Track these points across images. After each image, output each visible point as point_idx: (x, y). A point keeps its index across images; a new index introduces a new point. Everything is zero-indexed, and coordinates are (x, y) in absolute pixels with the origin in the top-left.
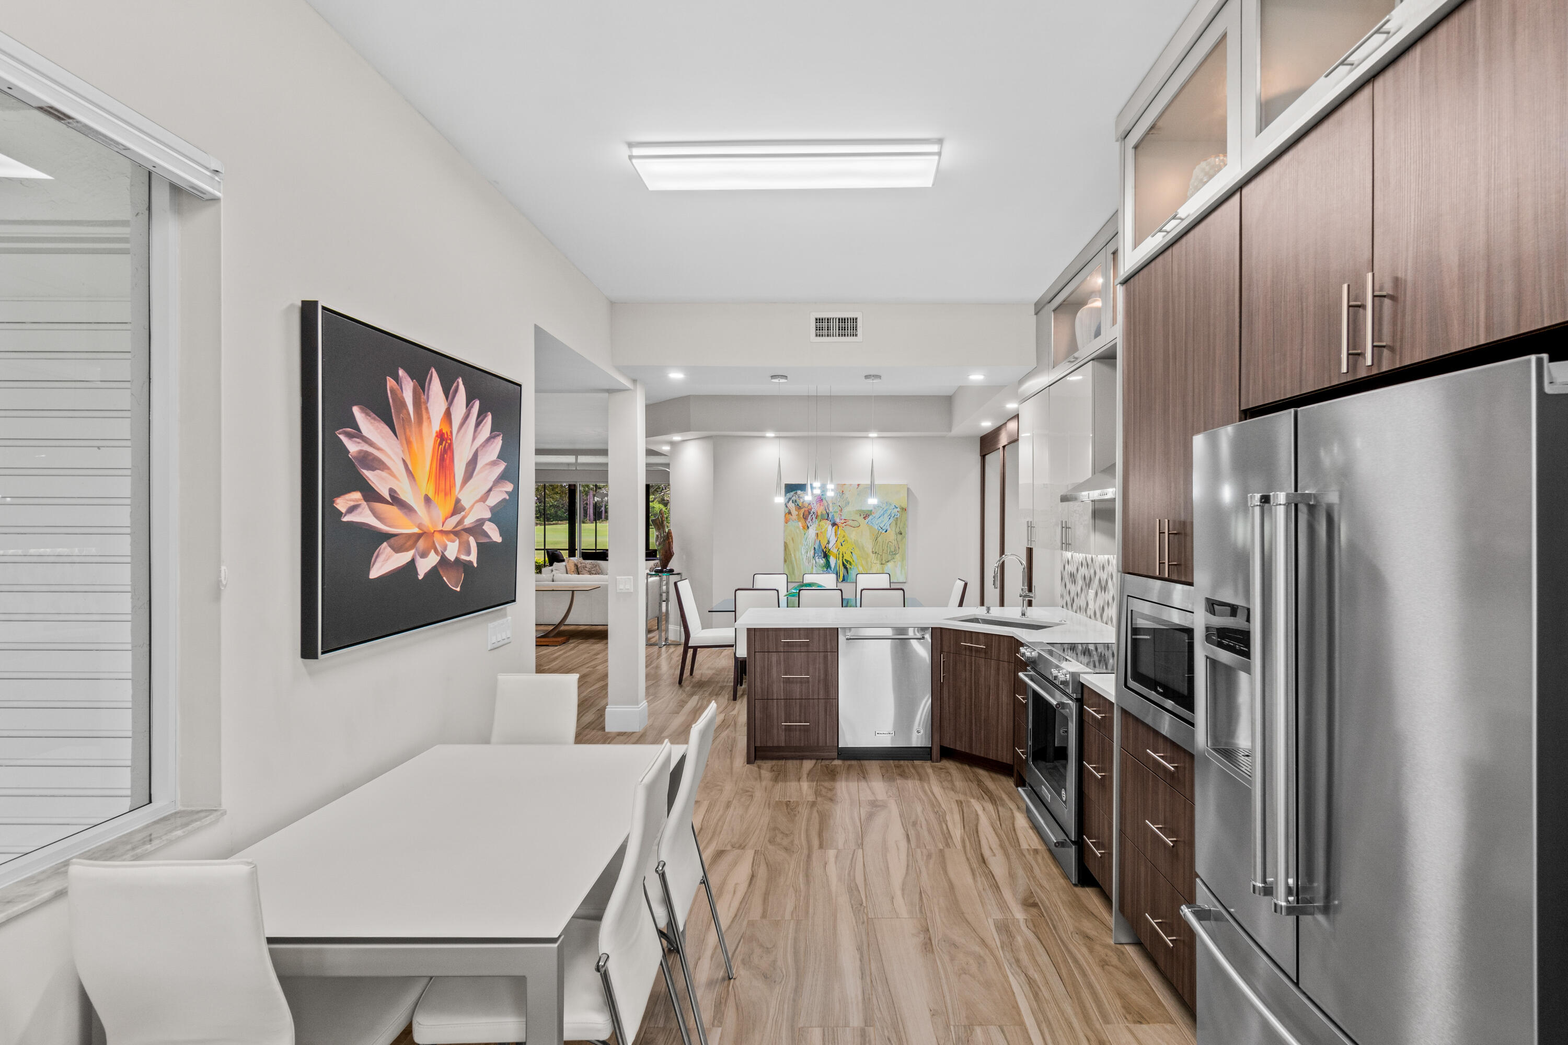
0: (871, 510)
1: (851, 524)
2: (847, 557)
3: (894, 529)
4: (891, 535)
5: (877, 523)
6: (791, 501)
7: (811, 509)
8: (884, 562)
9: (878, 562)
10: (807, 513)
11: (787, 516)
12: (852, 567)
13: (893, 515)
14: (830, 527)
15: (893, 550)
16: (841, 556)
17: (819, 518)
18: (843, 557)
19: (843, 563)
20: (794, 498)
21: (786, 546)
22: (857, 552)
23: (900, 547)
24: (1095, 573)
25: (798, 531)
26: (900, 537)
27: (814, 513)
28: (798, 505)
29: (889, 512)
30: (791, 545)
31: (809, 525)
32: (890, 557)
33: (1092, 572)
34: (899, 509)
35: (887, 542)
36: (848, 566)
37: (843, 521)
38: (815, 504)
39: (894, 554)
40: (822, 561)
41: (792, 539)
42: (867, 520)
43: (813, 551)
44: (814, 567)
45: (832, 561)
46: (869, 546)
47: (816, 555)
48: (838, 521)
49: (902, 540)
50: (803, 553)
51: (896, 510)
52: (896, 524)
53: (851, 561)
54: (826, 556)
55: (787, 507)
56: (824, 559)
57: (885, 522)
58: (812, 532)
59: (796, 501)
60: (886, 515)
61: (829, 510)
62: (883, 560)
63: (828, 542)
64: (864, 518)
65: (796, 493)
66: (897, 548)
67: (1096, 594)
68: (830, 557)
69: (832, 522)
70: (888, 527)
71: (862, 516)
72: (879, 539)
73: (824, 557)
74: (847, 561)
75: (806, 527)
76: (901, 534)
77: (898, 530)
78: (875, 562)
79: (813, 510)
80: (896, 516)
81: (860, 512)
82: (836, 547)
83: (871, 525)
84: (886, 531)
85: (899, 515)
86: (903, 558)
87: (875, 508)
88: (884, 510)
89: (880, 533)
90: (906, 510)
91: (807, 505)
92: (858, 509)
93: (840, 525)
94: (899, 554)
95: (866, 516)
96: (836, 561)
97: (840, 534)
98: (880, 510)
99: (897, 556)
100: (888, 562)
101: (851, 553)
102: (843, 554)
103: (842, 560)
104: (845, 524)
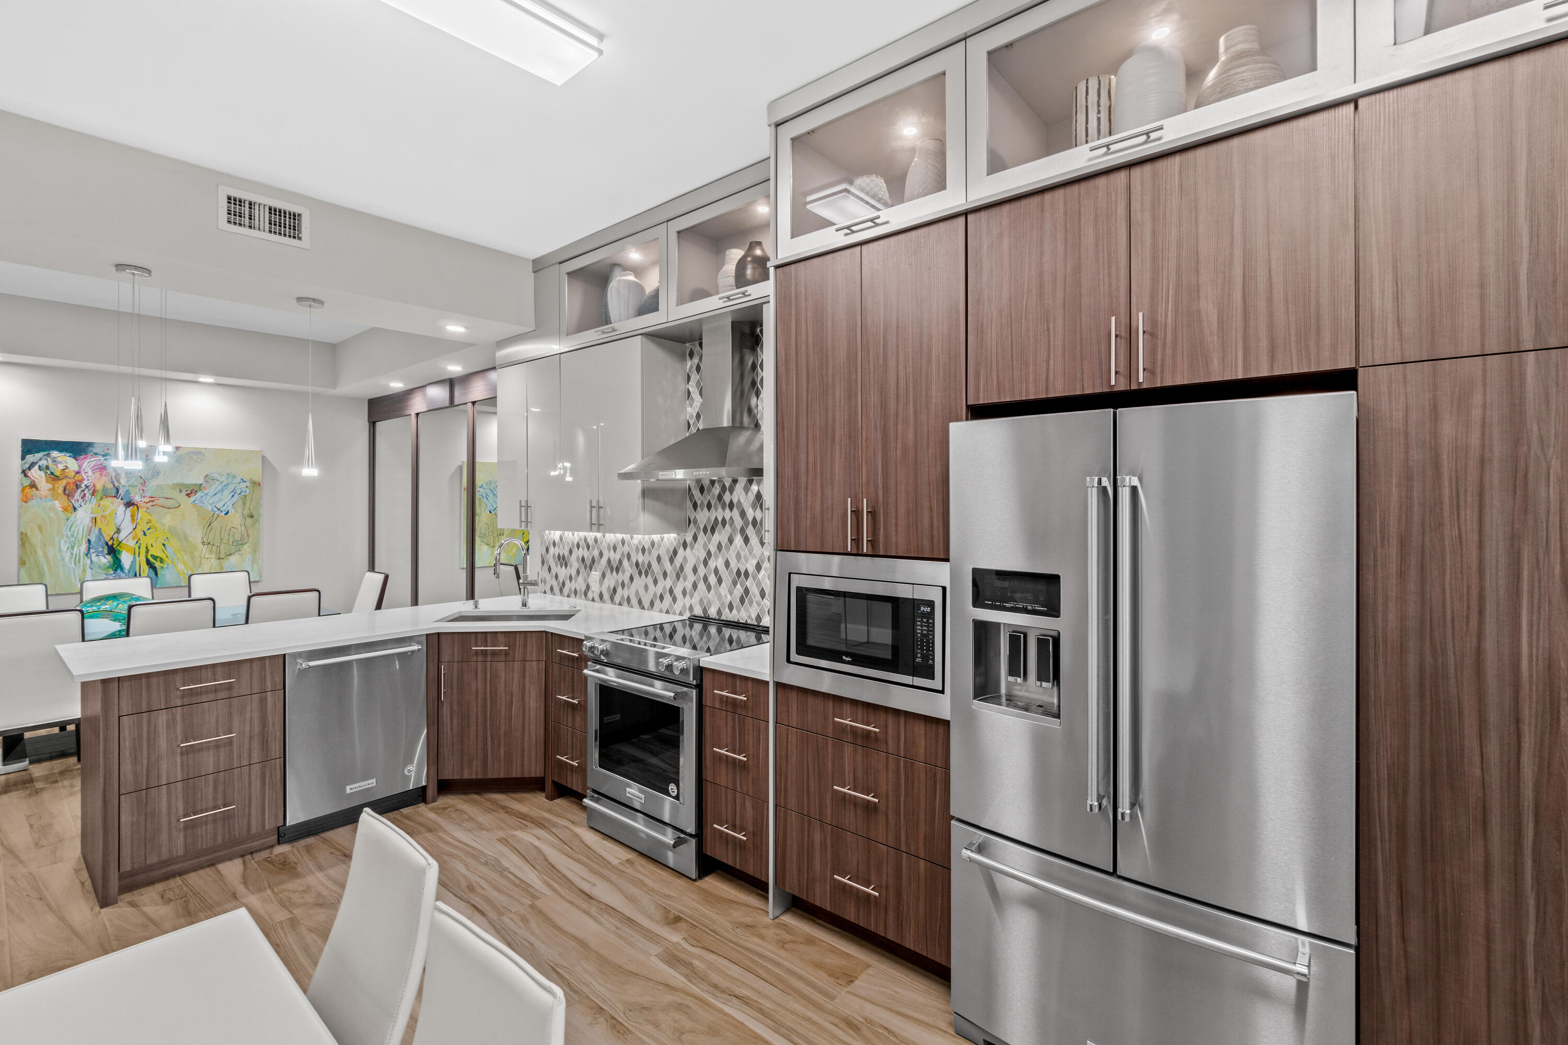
0: (201, 485)
1: (164, 504)
2: (156, 551)
3: (240, 510)
4: (236, 518)
5: (211, 501)
6: (36, 467)
7: (82, 481)
8: (222, 555)
9: (213, 556)
10: (72, 486)
11: (27, 490)
12: (165, 566)
13: (238, 492)
14: (122, 508)
15: (238, 537)
16: (143, 551)
17: (99, 495)
18: (147, 552)
19: (148, 560)
20: (43, 463)
21: (23, 539)
22: (173, 544)
23: (251, 535)
24: (601, 554)
25: (52, 514)
26: (249, 521)
27: (87, 487)
28: (52, 473)
29: (231, 487)
30: (36, 538)
31: (76, 505)
32: (233, 549)
33: (596, 553)
34: (248, 484)
35: (228, 528)
36: (157, 564)
37: (147, 500)
38: (90, 473)
39: (239, 544)
40: (106, 560)
41: (40, 527)
42: (192, 499)
43: (84, 547)
44: (88, 570)
45: (126, 559)
46: (196, 535)
47: (92, 551)
48: (137, 499)
49: (253, 525)
50: (64, 547)
51: (243, 485)
52: (244, 504)
53: (164, 557)
54: (112, 551)
55: (26, 476)
56: (109, 557)
57: (226, 501)
58: (83, 516)
59: (47, 468)
60: (226, 492)
61: (118, 481)
62: (223, 553)
63: (118, 531)
64: (188, 495)
65: (48, 455)
66: (246, 536)
67: (604, 575)
68: (120, 552)
69: (125, 501)
70: (230, 508)
71: (184, 493)
72: (215, 524)
73: (109, 553)
74: (155, 558)
75: (71, 509)
76: (252, 517)
77: (246, 512)
78: (207, 556)
79: (85, 482)
80: (243, 494)
81: (180, 487)
82: (134, 538)
83: (201, 504)
84: (227, 513)
85: (248, 492)
86: (255, 550)
87: (206, 481)
88: (223, 484)
89: (215, 516)
90: (260, 485)
91: (73, 474)
92: (175, 482)
93: (141, 504)
94: (248, 544)
95: (192, 493)
96: (134, 558)
97: (141, 518)
98: (216, 485)
99: (246, 547)
100: (229, 555)
101: (164, 545)
102: (147, 548)
103: (146, 556)
104: (151, 503)
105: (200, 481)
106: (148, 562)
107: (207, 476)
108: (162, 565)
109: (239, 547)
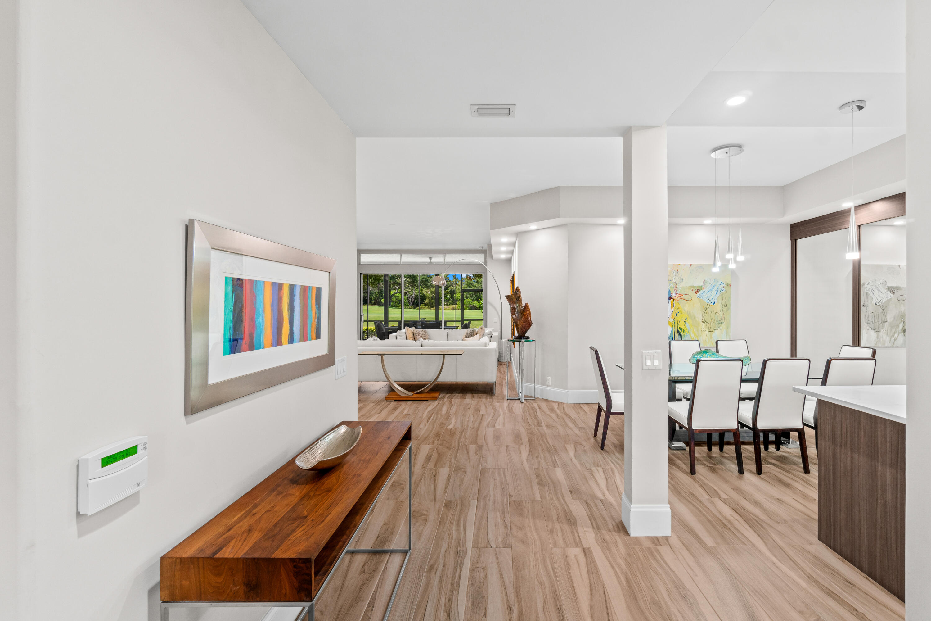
0: (702, 286)
1: (685, 298)
2: (681, 325)
4: (718, 307)
5: (706, 297)
8: (712, 330)
9: (707, 330)
12: (685, 334)
13: (720, 290)
15: (719, 319)
16: (676, 325)
18: (678, 326)
19: (678, 331)
22: (689, 321)
23: (726, 317)
26: (725, 308)
29: (716, 287)
32: (717, 326)
34: (724, 285)
35: (714, 313)
36: (682, 333)
37: (678, 295)
39: (720, 323)
42: (698, 295)
46: (699, 317)
49: (727, 311)
51: (722, 286)
52: (722, 298)
53: (685, 329)
57: (713, 296)
60: (714, 290)
62: (712, 327)
64: (696, 292)
66: (723, 318)
70: (715, 301)
71: (694, 291)
72: (708, 310)
74: (681, 329)
76: (726, 306)
77: (724, 303)
78: (704, 330)
80: (722, 291)
81: (692, 288)
82: (672, 318)
83: (702, 298)
84: (714, 304)
85: (724, 291)
86: (728, 327)
87: (704, 284)
88: (712, 286)
89: (708, 305)
90: (730, 285)
92: (690, 285)
93: (675, 298)
94: (724, 323)
95: (697, 291)
96: (672, 329)
97: (675, 306)
98: (709, 286)
99: (723, 325)
100: (715, 329)
101: (685, 322)
102: (678, 323)
103: (677, 328)
104: (679, 298)
105: (701, 284)
106: (678, 332)
107: (704, 281)
108: (684, 333)
109: (720, 324)
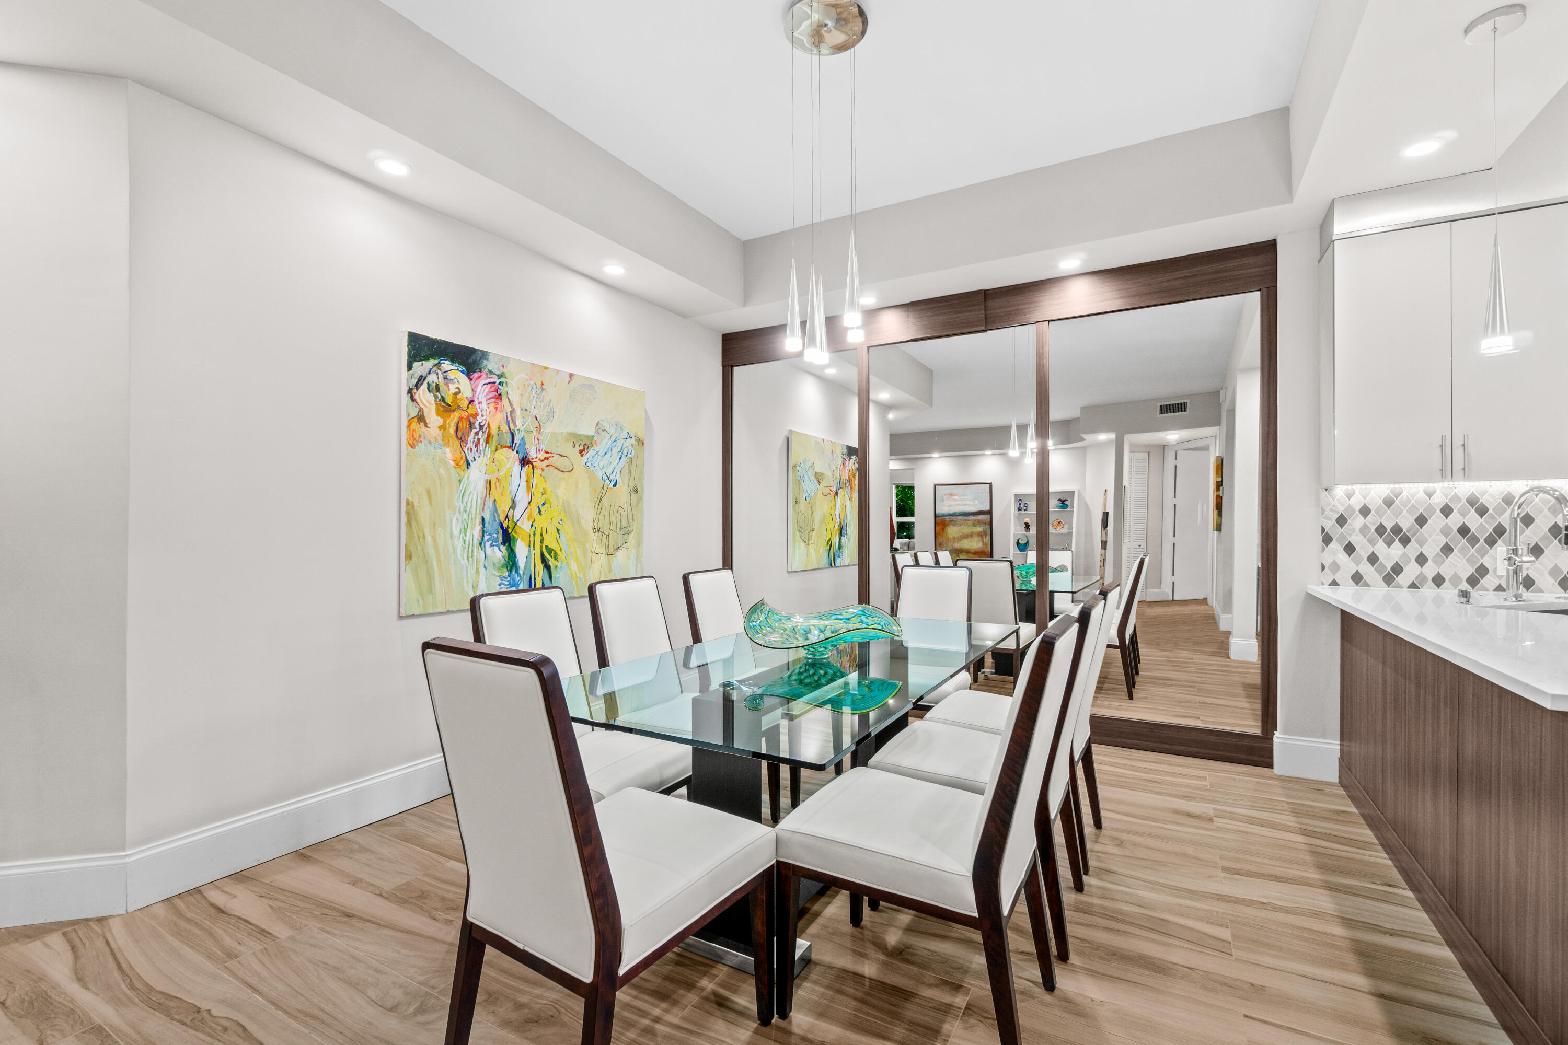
0: (592, 438)
1: (558, 465)
2: (550, 542)
3: (626, 481)
4: (622, 494)
5: (601, 465)
6: (425, 386)
7: (475, 416)
8: (611, 550)
9: (603, 550)
10: (464, 425)
11: (414, 425)
12: (559, 565)
13: (625, 452)
14: (517, 466)
15: (624, 522)
16: (538, 538)
17: (494, 442)
18: (542, 542)
19: (542, 555)
20: (432, 378)
21: (410, 513)
22: (567, 529)
23: (635, 519)
25: (442, 471)
26: (634, 498)
27: (481, 427)
28: (443, 399)
29: (619, 445)
30: (424, 513)
31: (470, 458)
32: (620, 540)
34: (633, 441)
35: (616, 507)
36: (552, 562)
37: (542, 455)
38: (484, 405)
39: (625, 531)
40: (498, 553)
41: (429, 493)
42: (585, 458)
43: (478, 528)
44: (482, 570)
45: (521, 550)
46: (588, 516)
47: (486, 537)
48: (532, 454)
49: (637, 504)
50: (456, 532)
51: (629, 442)
52: (630, 471)
53: (557, 545)
54: (507, 539)
55: (413, 399)
56: (503, 548)
57: (614, 465)
58: (476, 476)
59: (438, 388)
60: (615, 450)
61: (515, 425)
62: (611, 546)
63: (513, 506)
64: (581, 452)
65: (438, 365)
66: (631, 520)
68: (515, 540)
69: (521, 455)
70: (617, 477)
71: (578, 449)
72: (605, 501)
73: (504, 543)
74: (550, 551)
75: (463, 462)
76: (636, 491)
77: (632, 485)
78: (598, 550)
79: (479, 419)
80: (629, 455)
81: (574, 438)
82: (529, 519)
83: (592, 468)
84: (615, 485)
85: (633, 454)
86: (639, 544)
87: (598, 433)
88: (613, 439)
89: (605, 488)
90: (643, 443)
91: (466, 403)
92: (569, 430)
93: (537, 463)
94: (633, 533)
95: (584, 449)
96: (529, 551)
97: (536, 485)
98: (606, 440)
99: (631, 536)
100: (617, 549)
101: (558, 530)
102: (542, 535)
103: (541, 547)
104: (546, 462)
105: (591, 432)
106: (544, 560)
107: (598, 424)
108: (555, 562)
109: (626, 536)
